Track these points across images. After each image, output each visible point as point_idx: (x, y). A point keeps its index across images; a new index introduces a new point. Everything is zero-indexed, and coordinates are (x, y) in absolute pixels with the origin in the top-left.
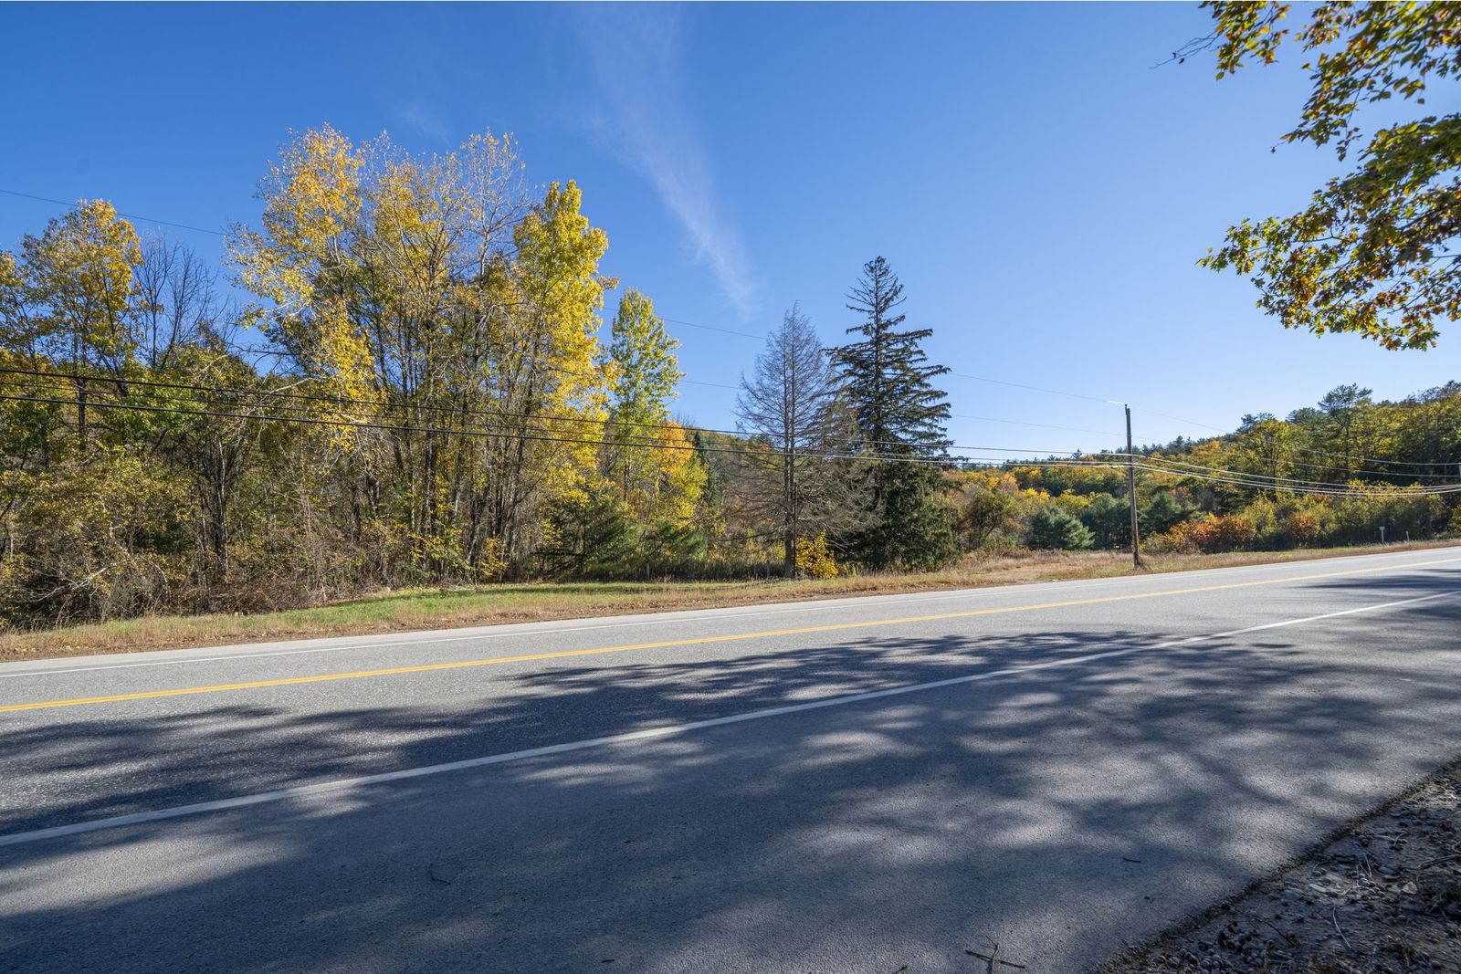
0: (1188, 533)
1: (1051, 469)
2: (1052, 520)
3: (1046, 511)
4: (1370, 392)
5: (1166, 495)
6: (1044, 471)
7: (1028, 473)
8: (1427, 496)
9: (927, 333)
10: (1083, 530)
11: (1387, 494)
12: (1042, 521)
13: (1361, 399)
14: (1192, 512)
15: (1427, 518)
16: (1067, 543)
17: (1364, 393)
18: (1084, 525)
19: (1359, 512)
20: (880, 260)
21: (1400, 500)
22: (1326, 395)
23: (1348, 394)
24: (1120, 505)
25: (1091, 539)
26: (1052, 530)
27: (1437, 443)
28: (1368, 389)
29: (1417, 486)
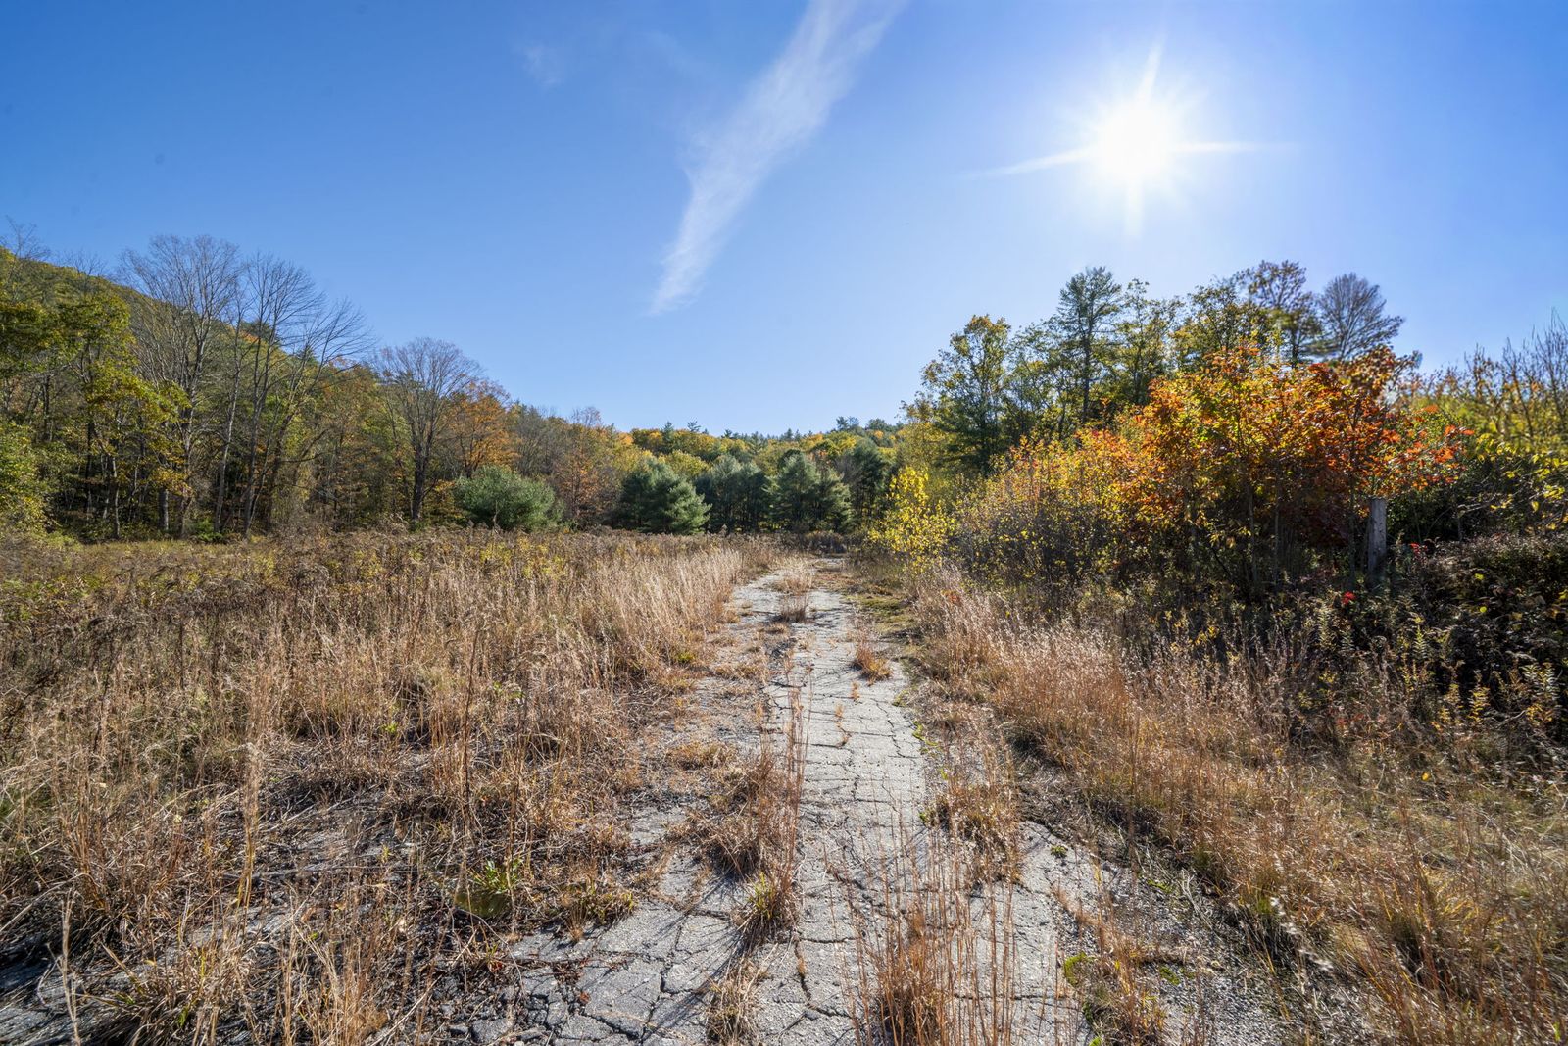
1: (673, 434)
2: (652, 482)
6: (665, 435)
7: (647, 436)
10: (696, 499)
14: (834, 484)
18: (698, 492)
25: (705, 514)
26: (651, 496)
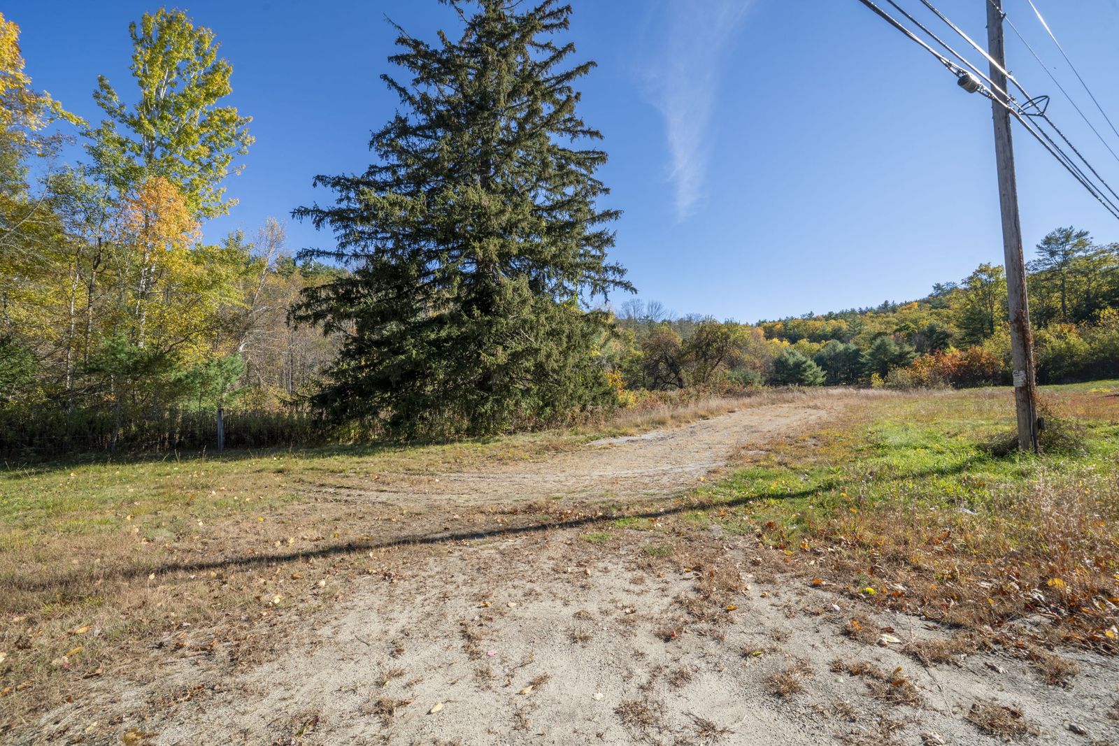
1: (791, 324)
3: (786, 354)
4: (1088, 233)
5: (886, 339)
6: (785, 326)
10: (817, 369)
12: (782, 362)
13: (1078, 240)
14: (909, 353)
16: (802, 380)
17: (1081, 234)
18: (818, 365)
22: (1044, 238)
23: (1063, 237)
24: (846, 349)
25: (823, 377)
26: (790, 369)
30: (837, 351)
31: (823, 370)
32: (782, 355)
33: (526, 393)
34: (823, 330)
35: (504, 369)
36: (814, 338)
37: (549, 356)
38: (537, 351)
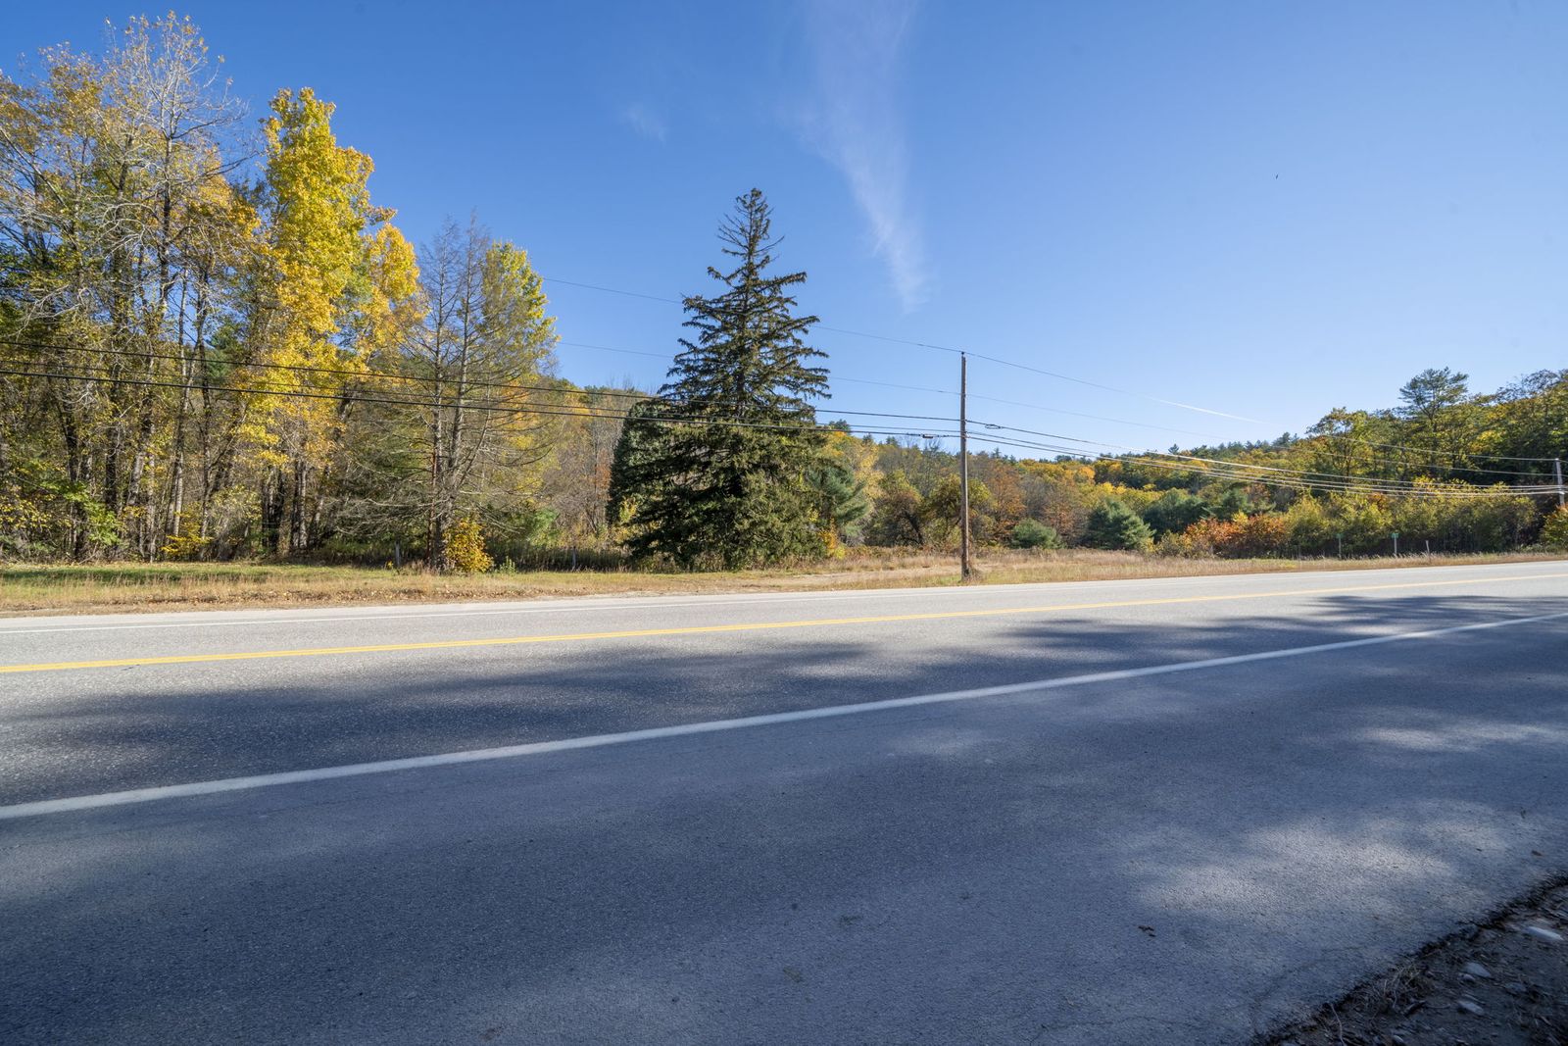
0: (1206, 534)
1: (1134, 463)
2: (1110, 516)
3: (1106, 506)
4: (1465, 377)
5: (1238, 492)
6: (1125, 465)
7: (1108, 466)
8: (1513, 498)
9: (800, 277)
10: (1143, 527)
11: (1463, 495)
12: (1100, 516)
13: (1454, 385)
15: (1512, 527)
16: (1123, 541)
17: (1459, 378)
18: (1145, 522)
19: (1425, 516)
20: (756, 194)
21: (1478, 503)
22: (1410, 381)
23: (1434, 381)
24: (1190, 502)
26: (1110, 526)
27: (1545, 436)
28: (1463, 373)
29: (1501, 486)
30: (1177, 504)
31: (1151, 528)
32: (1102, 508)
33: (759, 545)
34: (1176, 474)
35: (748, 531)
36: (1162, 484)
37: (773, 525)
38: (767, 522)
